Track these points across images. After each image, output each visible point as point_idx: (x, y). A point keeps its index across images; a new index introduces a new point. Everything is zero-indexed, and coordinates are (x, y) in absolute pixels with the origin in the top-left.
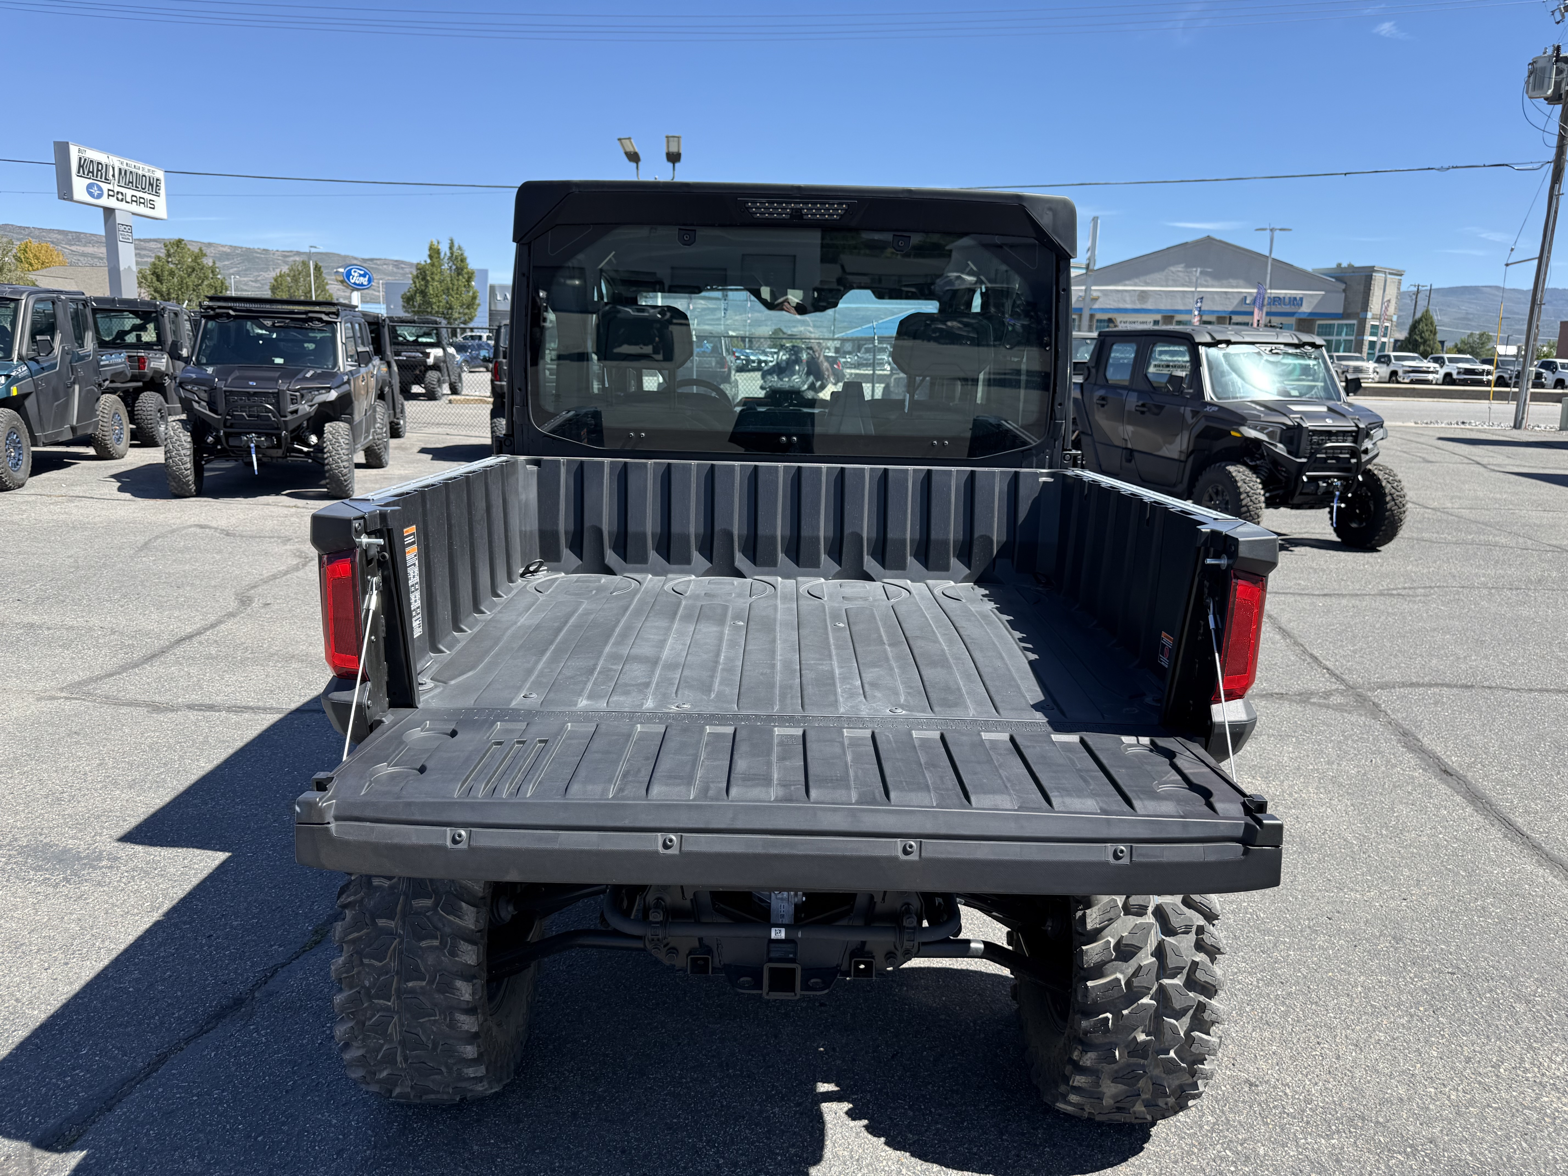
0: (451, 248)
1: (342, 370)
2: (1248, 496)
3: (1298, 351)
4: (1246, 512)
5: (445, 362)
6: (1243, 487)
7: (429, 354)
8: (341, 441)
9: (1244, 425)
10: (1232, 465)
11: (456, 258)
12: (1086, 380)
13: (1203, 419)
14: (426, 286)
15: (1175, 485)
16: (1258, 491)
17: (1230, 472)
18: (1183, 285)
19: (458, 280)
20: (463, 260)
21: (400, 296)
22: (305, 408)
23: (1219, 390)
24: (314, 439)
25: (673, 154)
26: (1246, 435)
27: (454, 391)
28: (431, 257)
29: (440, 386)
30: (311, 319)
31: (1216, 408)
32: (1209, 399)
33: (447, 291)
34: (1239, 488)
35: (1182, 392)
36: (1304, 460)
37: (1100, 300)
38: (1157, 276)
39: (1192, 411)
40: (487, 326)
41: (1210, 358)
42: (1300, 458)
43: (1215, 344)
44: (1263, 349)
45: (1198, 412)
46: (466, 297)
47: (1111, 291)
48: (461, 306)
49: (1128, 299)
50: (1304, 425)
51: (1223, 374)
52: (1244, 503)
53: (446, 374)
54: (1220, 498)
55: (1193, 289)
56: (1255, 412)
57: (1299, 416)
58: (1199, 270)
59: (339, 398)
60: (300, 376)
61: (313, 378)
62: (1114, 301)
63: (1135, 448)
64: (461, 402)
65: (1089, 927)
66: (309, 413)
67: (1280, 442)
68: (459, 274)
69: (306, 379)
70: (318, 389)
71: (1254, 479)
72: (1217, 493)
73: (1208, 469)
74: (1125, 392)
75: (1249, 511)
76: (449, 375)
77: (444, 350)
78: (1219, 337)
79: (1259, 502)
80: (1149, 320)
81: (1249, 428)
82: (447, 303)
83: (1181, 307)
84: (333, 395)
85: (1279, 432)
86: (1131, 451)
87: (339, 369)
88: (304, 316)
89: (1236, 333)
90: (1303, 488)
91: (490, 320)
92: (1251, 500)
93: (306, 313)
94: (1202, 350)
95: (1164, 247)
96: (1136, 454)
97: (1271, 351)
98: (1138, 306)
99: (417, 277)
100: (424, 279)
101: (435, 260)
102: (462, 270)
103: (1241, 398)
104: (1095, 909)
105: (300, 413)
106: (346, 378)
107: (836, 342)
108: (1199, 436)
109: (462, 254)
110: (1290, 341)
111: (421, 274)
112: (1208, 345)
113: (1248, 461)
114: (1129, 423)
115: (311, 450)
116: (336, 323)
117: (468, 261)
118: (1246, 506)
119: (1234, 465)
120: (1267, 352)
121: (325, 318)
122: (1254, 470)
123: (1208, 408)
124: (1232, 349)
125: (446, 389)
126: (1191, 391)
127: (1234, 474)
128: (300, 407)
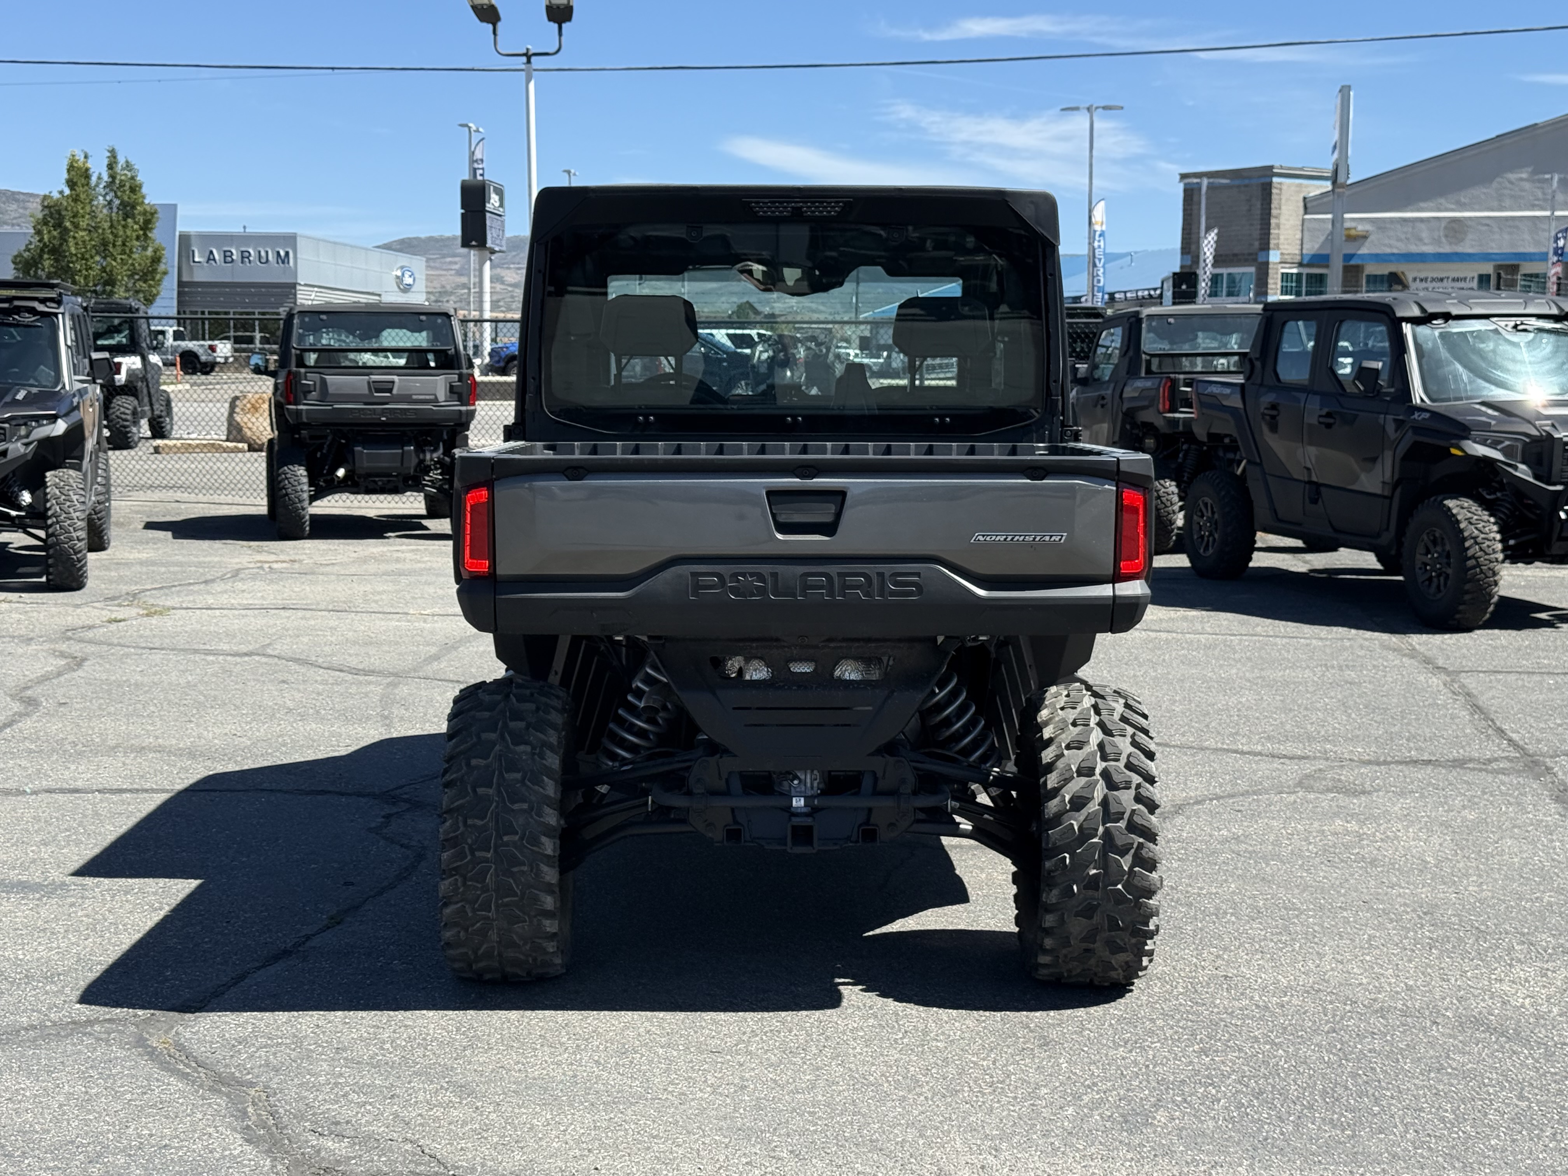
0: (110, 167)
1: (67, 388)
2: (1476, 543)
3: (1558, 326)
4: (1474, 567)
5: (144, 379)
6: (1469, 530)
7: (120, 364)
8: (75, 498)
9: (1469, 439)
10: (1452, 498)
11: (122, 185)
12: (1248, 379)
13: (1410, 433)
14: (63, 239)
15: (1378, 535)
16: (1492, 535)
17: (1449, 509)
18: (1533, 207)
19: (125, 227)
20: (135, 189)
21: (10, 258)
22: (17, 448)
23: (1433, 388)
24: (26, 497)
25: (558, 7)
26: (1470, 452)
27: (159, 431)
28: (71, 184)
29: (136, 423)
30: (18, 310)
31: (1427, 415)
32: (1418, 401)
33: (104, 247)
34: (1461, 531)
35: (1379, 391)
36: (1559, 488)
37: (1372, 238)
38: (1478, 191)
39: (1395, 420)
40: (173, 312)
41: (1419, 341)
42: (1554, 484)
43: (1426, 319)
44: (1503, 324)
45: (1403, 421)
46: (140, 257)
47: (1392, 220)
48: (131, 276)
49: (1425, 235)
50: (1556, 436)
51: (1439, 364)
52: (1470, 553)
53: (146, 400)
54: (1439, 549)
55: (1548, 213)
56: (1484, 419)
57: (1549, 422)
58: (1556, 178)
59: (68, 433)
60: (8, 399)
61: (29, 401)
62: (1399, 240)
63: (1321, 481)
64: (178, 450)
65: (1049, 786)
66: (25, 455)
67: (1523, 462)
68: (126, 216)
69: (15, 403)
70: (37, 418)
71: (1486, 518)
72: (1435, 542)
73: (1420, 506)
74: (1302, 396)
75: (1479, 565)
76: (151, 405)
77: (144, 359)
78: (1431, 309)
79: (1494, 552)
80: (1469, 275)
81: (1475, 442)
82: (103, 270)
83: (1531, 249)
84: (60, 427)
85: (1520, 446)
86: (1317, 486)
87: (64, 387)
88: (6, 305)
89: (1460, 302)
90: (1561, 531)
91: (180, 303)
92: (1481, 549)
93: (9, 300)
94: (1407, 329)
95: (1493, 135)
96: (1323, 489)
97: (1516, 326)
98: (1447, 249)
99: (45, 223)
100: (59, 225)
101: (79, 189)
102: (133, 207)
103: (1468, 398)
104: (1054, 773)
105: (10, 456)
106: (75, 400)
107: (862, 327)
108: (1404, 458)
109: (133, 178)
110: (1546, 311)
111: (51, 215)
112: (1415, 321)
113: (1484, 493)
114: (1311, 444)
115: (23, 514)
116: (56, 315)
117: (144, 190)
118: (1473, 557)
119: (1456, 498)
120: (1509, 329)
121: (41, 308)
122: (1489, 506)
123: (1416, 416)
124: (1456, 327)
125: (145, 429)
126: (1392, 390)
127: (1454, 511)
128: (11, 446)
